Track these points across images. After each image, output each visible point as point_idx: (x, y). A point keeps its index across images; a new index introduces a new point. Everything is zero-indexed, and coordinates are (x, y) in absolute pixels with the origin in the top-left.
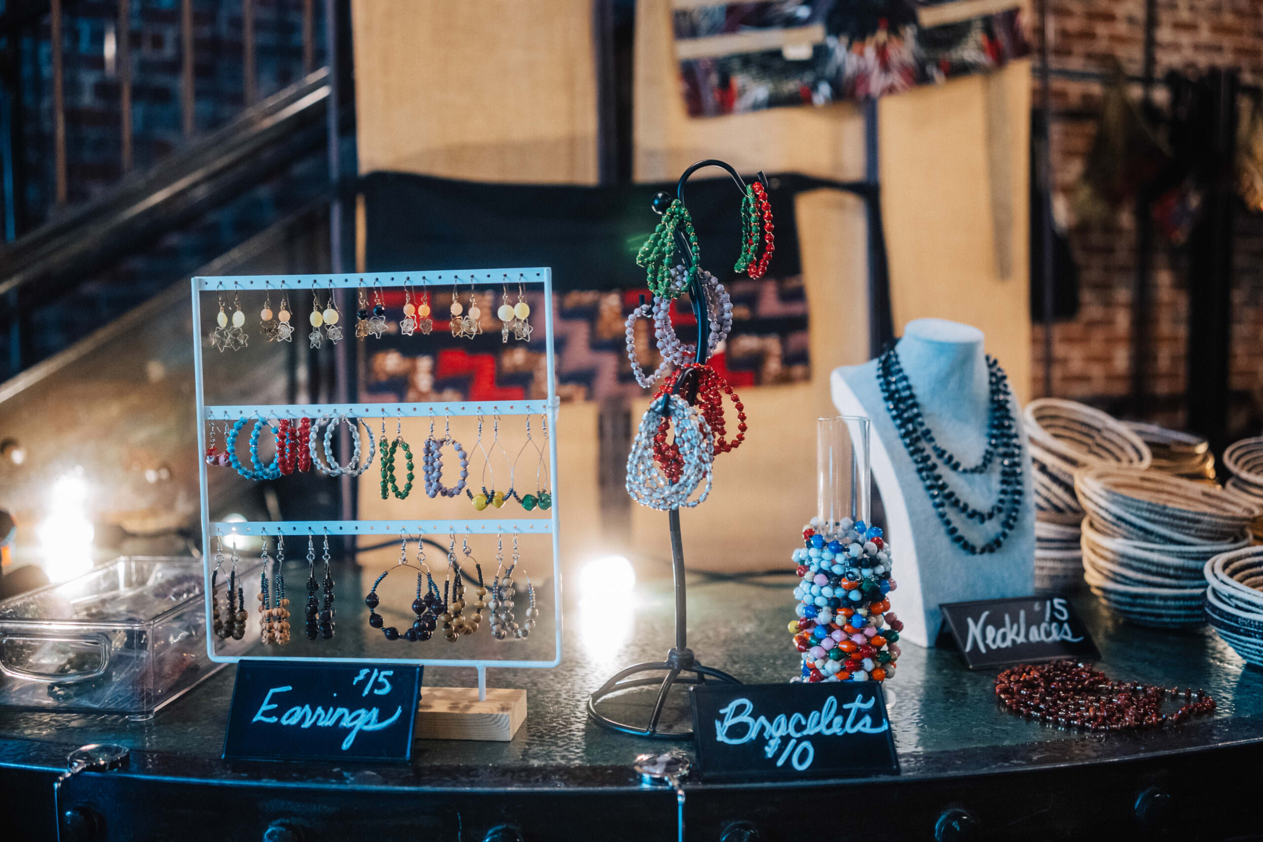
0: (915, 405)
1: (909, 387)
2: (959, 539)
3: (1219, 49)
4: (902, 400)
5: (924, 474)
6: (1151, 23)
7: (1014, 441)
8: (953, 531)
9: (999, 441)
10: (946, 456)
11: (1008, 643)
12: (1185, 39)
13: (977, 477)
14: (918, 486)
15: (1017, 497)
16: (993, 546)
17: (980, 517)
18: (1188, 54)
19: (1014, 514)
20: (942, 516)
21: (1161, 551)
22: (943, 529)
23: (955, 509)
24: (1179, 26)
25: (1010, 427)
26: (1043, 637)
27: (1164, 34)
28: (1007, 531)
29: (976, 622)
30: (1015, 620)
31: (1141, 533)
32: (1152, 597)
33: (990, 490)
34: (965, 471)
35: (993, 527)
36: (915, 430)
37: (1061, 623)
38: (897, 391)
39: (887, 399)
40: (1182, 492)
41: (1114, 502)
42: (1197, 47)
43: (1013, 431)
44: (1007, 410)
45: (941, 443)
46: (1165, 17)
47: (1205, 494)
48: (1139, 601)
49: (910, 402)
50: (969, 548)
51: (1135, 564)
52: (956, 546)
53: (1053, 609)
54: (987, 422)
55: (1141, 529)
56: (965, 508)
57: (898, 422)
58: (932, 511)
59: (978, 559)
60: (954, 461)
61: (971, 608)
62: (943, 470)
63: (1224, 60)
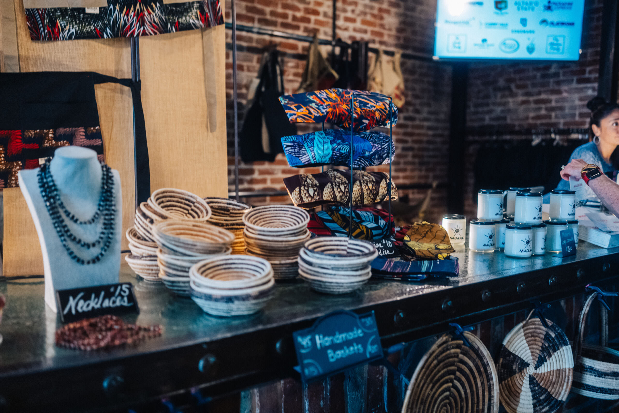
0: (56, 190)
1: (53, 181)
2: (74, 257)
3: (365, 32)
4: (49, 187)
5: (56, 225)
6: (335, 17)
7: (113, 208)
8: (71, 253)
9: (104, 208)
10: (71, 216)
11: (90, 308)
12: (351, 25)
13: (89, 226)
14: (53, 233)
15: (110, 236)
16: (96, 260)
17: (88, 246)
18: (351, 33)
19: (108, 244)
20: (65, 246)
21: (182, 260)
22: (66, 253)
23: (74, 242)
24: (347, 19)
25: (111, 201)
26: (111, 304)
27: (340, 23)
28: (103, 253)
29: (74, 298)
30: (97, 296)
31: (172, 252)
32: (179, 282)
33: (96, 233)
34: (81, 223)
35: (95, 251)
36: (55, 203)
37: (123, 297)
38: (47, 183)
39: (40, 187)
40: (211, 232)
41: (161, 237)
42: (355, 30)
43: (113, 203)
44: (111, 193)
45: (68, 209)
46: (342, 15)
47: (220, 232)
48: (175, 284)
49: (53, 188)
50: (80, 261)
51: (172, 266)
52: (74, 261)
53: (121, 290)
54: (98, 198)
55: (172, 250)
56: (79, 242)
57: (45, 198)
58: (60, 243)
59: (86, 267)
60: (75, 218)
61: (74, 292)
62: (67, 222)
63: (367, 37)
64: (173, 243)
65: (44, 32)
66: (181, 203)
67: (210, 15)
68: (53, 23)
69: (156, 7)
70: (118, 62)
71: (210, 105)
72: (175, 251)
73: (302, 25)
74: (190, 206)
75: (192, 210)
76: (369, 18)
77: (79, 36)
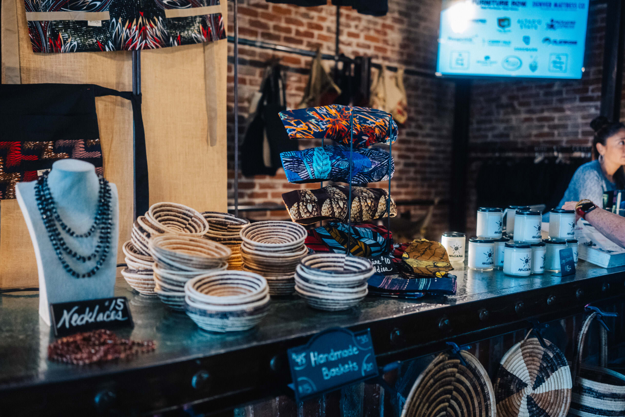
0: (53, 203)
1: (50, 194)
2: (70, 271)
3: (368, 47)
4: (46, 200)
5: (52, 238)
6: (338, 33)
7: (110, 221)
8: (67, 266)
9: (101, 221)
10: (67, 229)
11: (84, 322)
12: (354, 41)
13: (85, 239)
14: (49, 245)
15: (106, 249)
16: (91, 274)
17: (83, 259)
18: (354, 48)
19: (103, 258)
20: (60, 259)
21: (178, 275)
22: (61, 266)
23: (70, 256)
24: (350, 35)
25: (108, 214)
26: (105, 319)
27: (343, 38)
28: (99, 266)
29: (68, 312)
30: (92, 310)
31: (168, 266)
32: (174, 297)
33: (92, 246)
34: (77, 236)
35: (91, 265)
36: (51, 216)
37: (117, 311)
38: (44, 195)
39: (37, 199)
40: (208, 246)
41: (157, 251)
42: (358, 45)
43: (110, 216)
44: (108, 206)
45: (65, 222)
46: (345, 30)
47: (217, 247)
48: (170, 299)
49: (50, 201)
50: (75, 275)
51: (168, 281)
52: (69, 274)
53: (116, 304)
54: (95, 212)
55: (168, 264)
56: (75, 255)
57: (42, 211)
58: (56, 256)
59: (81, 281)
60: (71, 232)
61: (68, 306)
62: (64, 235)
63: (370, 52)
64: (169, 257)
65: (46, 44)
66: (179, 217)
67: (212, 29)
68: (55, 36)
69: (159, 21)
70: (119, 74)
71: (211, 119)
72: (171, 266)
73: (306, 40)
74: (188, 220)
75: (190, 224)
76: (372, 33)
77: (81, 49)
